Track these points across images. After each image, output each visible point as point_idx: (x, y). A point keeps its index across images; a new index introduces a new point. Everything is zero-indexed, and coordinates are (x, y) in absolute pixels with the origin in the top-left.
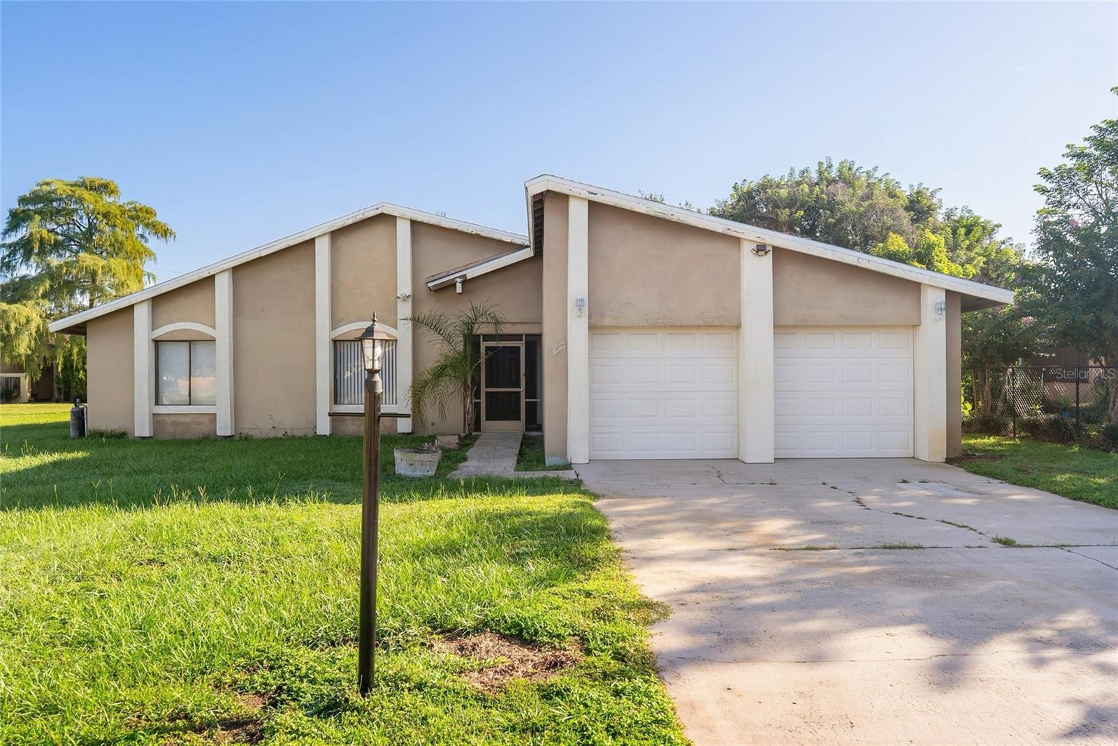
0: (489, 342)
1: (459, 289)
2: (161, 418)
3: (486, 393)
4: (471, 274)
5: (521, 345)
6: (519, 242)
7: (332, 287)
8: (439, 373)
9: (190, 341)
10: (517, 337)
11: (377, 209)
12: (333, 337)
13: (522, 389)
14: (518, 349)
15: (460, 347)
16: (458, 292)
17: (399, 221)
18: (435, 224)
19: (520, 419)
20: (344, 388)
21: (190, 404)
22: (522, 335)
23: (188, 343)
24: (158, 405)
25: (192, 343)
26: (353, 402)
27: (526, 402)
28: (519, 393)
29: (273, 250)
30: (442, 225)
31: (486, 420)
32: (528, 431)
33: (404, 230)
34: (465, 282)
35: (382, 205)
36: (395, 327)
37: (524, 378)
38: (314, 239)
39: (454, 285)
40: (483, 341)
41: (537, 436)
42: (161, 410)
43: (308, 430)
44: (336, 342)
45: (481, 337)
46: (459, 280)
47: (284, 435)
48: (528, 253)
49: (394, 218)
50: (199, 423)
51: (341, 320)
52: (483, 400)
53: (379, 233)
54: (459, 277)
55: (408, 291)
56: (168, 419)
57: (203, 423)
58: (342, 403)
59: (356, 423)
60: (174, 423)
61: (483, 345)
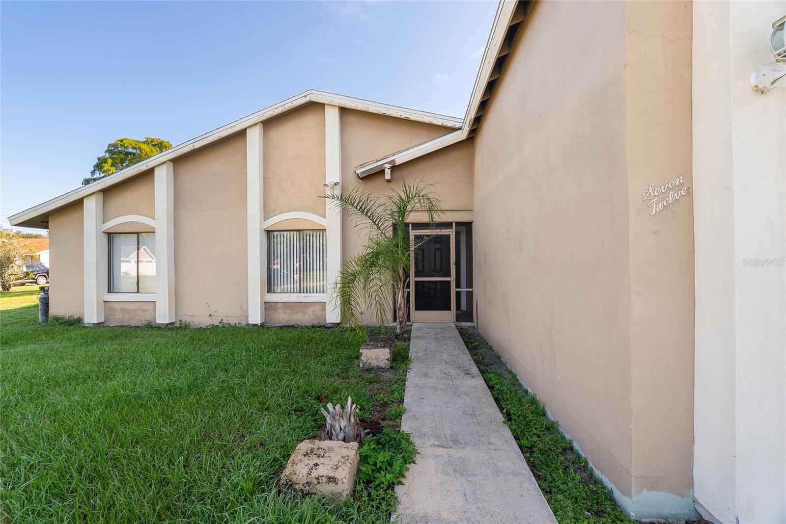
0: (419, 231)
1: (388, 176)
2: (112, 305)
3: (416, 282)
4: (400, 159)
5: (451, 232)
6: (449, 124)
7: (264, 178)
8: (371, 261)
9: (138, 233)
10: (448, 225)
11: (305, 96)
12: (265, 227)
13: (452, 279)
14: (448, 237)
15: (390, 233)
16: (386, 178)
17: (328, 109)
18: (363, 110)
19: (450, 310)
20: (278, 277)
21: (138, 292)
22: (452, 223)
23: (136, 235)
24: (111, 292)
25: (140, 235)
26: (286, 291)
27: (456, 292)
28: (449, 282)
29: (205, 142)
30: (370, 110)
31: (416, 309)
32: (459, 321)
33: (332, 117)
34: (395, 168)
35: (310, 92)
36: (324, 216)
37: (454, 266)
38: (245, 129)
39: (383, 171)
40: (412, 230)
41: (469, 327)
42: (112, 297)
43: (242, 318)
44: (269, 233)
45: (410, 225)
46: (388, 166)
47: (220, 323)
48: (461, 135)
49: (322, 105)
50: (144, 310)
51: (273, 211)
52: (412, 290)
53: (308, 121)
54: (388, 163)
55: (337, 179)
56: (117, 306)
57: (148, 311)
58: (276, 291)
59: (288, 311)
60: (123, 310)
61: (413, 233)
